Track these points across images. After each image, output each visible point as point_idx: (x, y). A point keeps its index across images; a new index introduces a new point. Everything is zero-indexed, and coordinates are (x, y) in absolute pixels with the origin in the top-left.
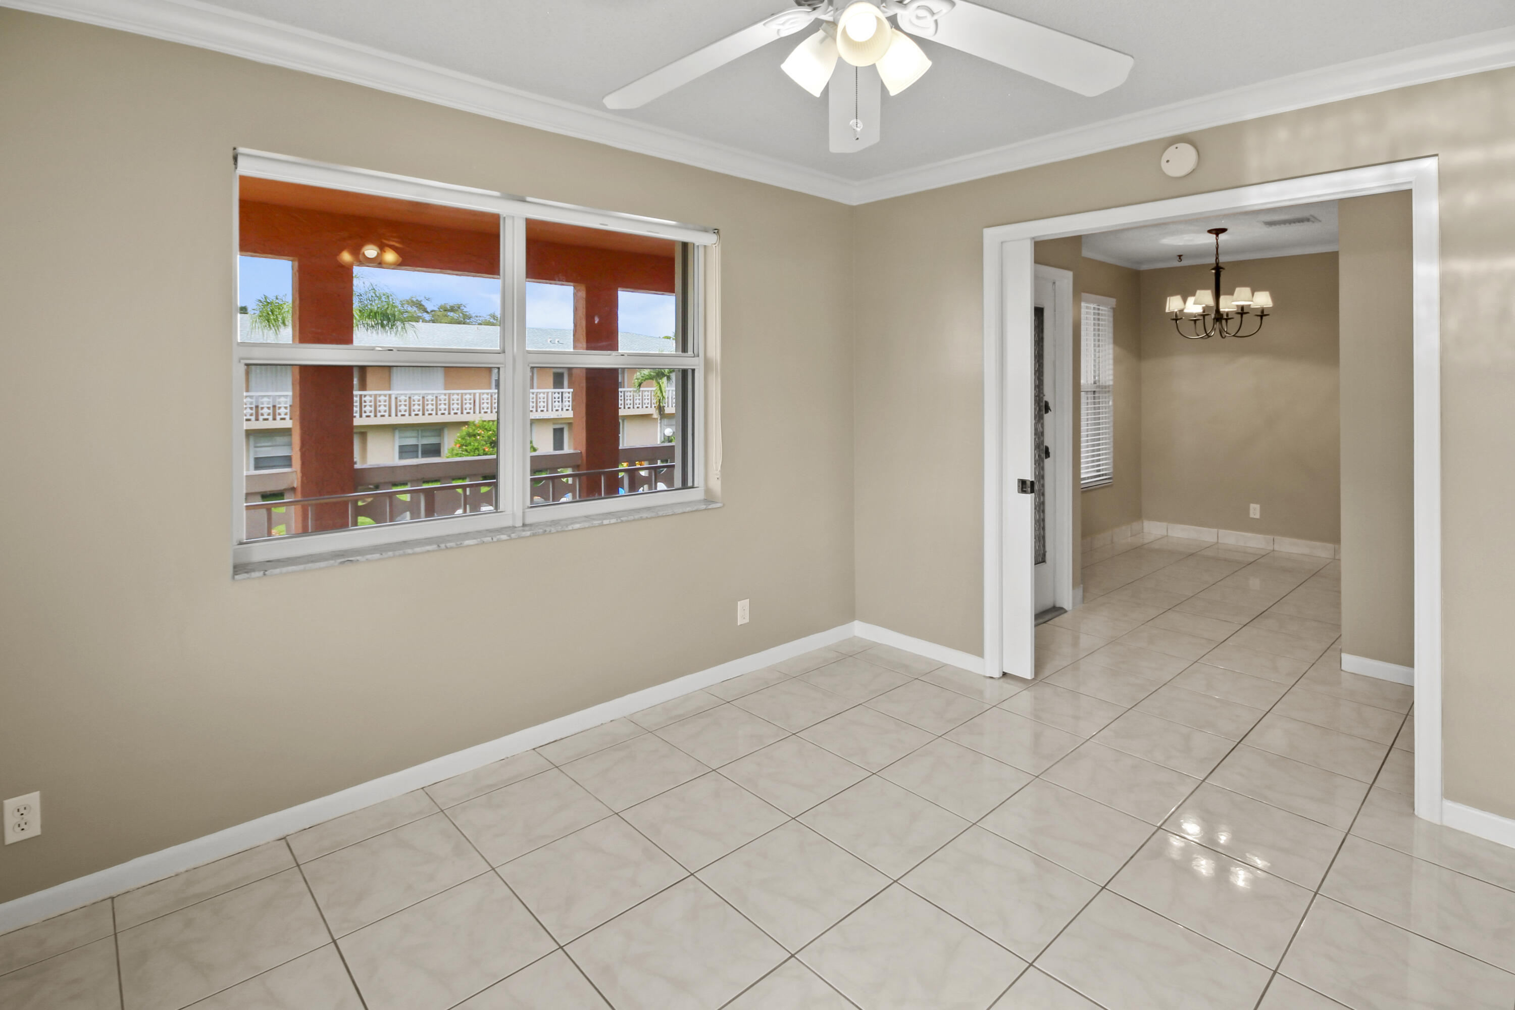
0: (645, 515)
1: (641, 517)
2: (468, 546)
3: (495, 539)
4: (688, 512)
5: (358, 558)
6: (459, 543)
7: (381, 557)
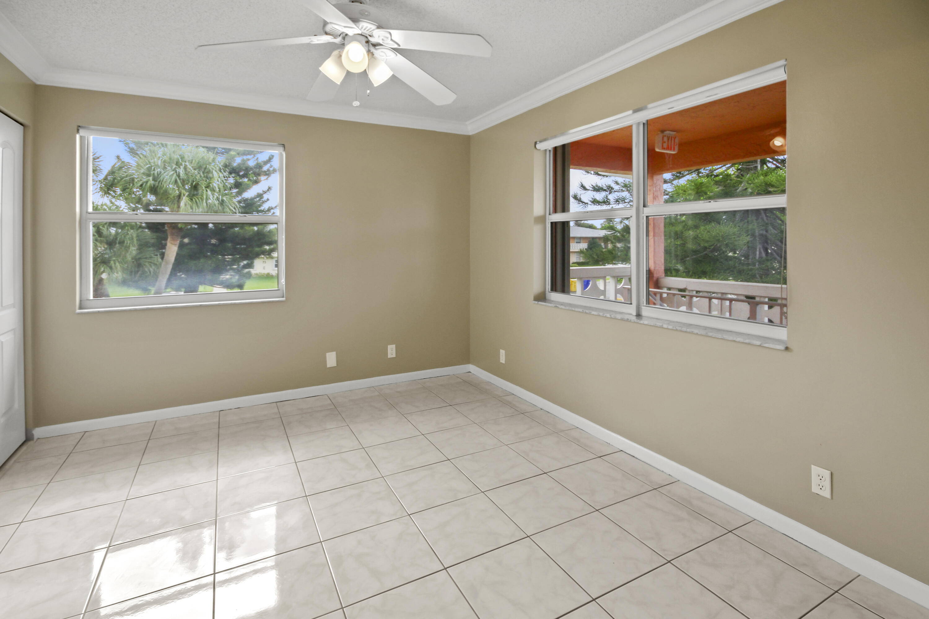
0: (696, 331)
1: (692, 332)
2: (593, 315)
3: (604, 316)
4: (739, 342)
5: (559, 306)
6: (590, 312)
7: (565, 308)
